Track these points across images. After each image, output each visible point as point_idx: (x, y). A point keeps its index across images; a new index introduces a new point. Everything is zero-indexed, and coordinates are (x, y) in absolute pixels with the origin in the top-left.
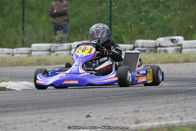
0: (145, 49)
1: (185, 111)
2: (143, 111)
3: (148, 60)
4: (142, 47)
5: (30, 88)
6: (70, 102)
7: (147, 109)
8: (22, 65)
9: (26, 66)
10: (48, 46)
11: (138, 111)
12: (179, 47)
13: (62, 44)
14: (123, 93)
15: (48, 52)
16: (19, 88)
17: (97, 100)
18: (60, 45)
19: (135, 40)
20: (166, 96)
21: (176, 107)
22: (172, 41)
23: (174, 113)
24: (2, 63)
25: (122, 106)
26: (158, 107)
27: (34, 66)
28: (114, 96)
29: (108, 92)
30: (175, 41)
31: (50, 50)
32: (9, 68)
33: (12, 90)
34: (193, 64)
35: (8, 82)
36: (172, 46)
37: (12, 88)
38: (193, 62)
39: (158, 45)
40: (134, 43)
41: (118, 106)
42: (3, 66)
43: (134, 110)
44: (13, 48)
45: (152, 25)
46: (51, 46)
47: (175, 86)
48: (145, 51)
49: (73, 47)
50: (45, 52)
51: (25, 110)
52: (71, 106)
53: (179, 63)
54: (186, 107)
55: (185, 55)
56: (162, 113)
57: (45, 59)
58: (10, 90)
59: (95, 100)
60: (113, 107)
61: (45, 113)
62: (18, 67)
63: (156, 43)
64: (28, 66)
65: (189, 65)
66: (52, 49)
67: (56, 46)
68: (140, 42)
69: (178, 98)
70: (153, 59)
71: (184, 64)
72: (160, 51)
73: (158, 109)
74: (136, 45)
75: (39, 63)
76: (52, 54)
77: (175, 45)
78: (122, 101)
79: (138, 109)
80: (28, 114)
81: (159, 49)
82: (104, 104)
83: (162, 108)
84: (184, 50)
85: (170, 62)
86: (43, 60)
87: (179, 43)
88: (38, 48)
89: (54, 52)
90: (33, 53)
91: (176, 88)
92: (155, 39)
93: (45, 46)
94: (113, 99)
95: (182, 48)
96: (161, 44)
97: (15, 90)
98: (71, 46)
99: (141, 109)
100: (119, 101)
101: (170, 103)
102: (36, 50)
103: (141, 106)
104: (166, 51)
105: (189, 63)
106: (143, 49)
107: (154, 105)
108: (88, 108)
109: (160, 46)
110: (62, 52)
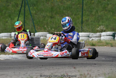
10: (88, 34)
13: (96, 33)
15: (88, 38)
18: (94, 34)
46: (90, 34)
66: (90, 36)
67: (92, 35)
76: (90, 39)
88: (82, 35)
89: (91, 37)
93: (86, 34)
98: (101, 35)
110: (95, 38)
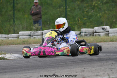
0: (87, 34)
1: (112, 71)
2: (87, 71)
3: (89, 40)
4: (85, 33)
5: (19, 58)
6: (43, 66)
7: (89, 69)
8: (13, 44)
9: (16, 45)
10: (29, 33)
11: (84, 71)
12: (107, 33)
13: (37, 32)
14: (74, 61)
15: (29, 36)
16: (12, 58)
17: (59, 65)
18: (36, 32)
19: (81, 28)
20: (100, 62)
21: (106, 69)
22: (103, 29)
23: (105, 72)
24: (2, 43)
25: (74, 68)
26: (96, 68)
27: (21, 45)
28: (69, 62)
29: (66, 60)
30: (104, 29)
31: (30, 35)
32: (6, 46)
33: (8, 59)
34: (116, 42)
35: (5, 54)
36: (103, 32)
37: (8, 58)
38: (116, 41)
39: (94, 31)
40: (80, 31)
41: (71, 68)
42: (2, 45)
43: (81, 70)
44: (8, 34)
45: (91, 20)
46: (31, 33)
47: (105, 56)
48: (87, 35)
49: (44, 33)
50: (27, 36)
51: (16, 71)
52: (44, 68)
53: (107, 42)
54: (112, 69)
55: (110, 37)
56: (98, 72)
57: (27, 41)
58: (7, 59)
59: (58, 65)
60: (69, 69)
61: (29, 73)
62: (11, 46)
63: (93, 30)
64: (17, 45)
65: (113, 43)
66: (31, 35)
67: (34, 33)
68: (84, 30)
69: (108, 63)
70: (92, 40)
71: (111, 42)
72: (95, 35)
73: (96, 70)
74: (81, 32)
75: (24, 43)
76: (31, 37)
77: (104, 31)
78: (74, 65)
79: (84, 70)
80: (18, 73)
81: (95, 34)
82: (63, 67)
83: (98, 69)
84: (110, 34)
85: (102, 42)
86: (26, 41)
87: (107, 30)
88: (23, 34)
89: (33, 36)
90: (20, 37)
91: (106, 57)
92: (93, 28)
93: (27, 33)
94: (69, 64)
95: (109, 33)
96: (96, 31)
97: (10, 59)
98: (43, 33)
99: (85, 70)
100: (72, 65)
101: (103, 66)
102: (22, 35)
103: (85, 68)
104: (99, 35)
105: (113, 42)
106: (85, 34)
107: (93, 67)
108: (54, 69)
109: (96, 32)
110: (37, 36)
